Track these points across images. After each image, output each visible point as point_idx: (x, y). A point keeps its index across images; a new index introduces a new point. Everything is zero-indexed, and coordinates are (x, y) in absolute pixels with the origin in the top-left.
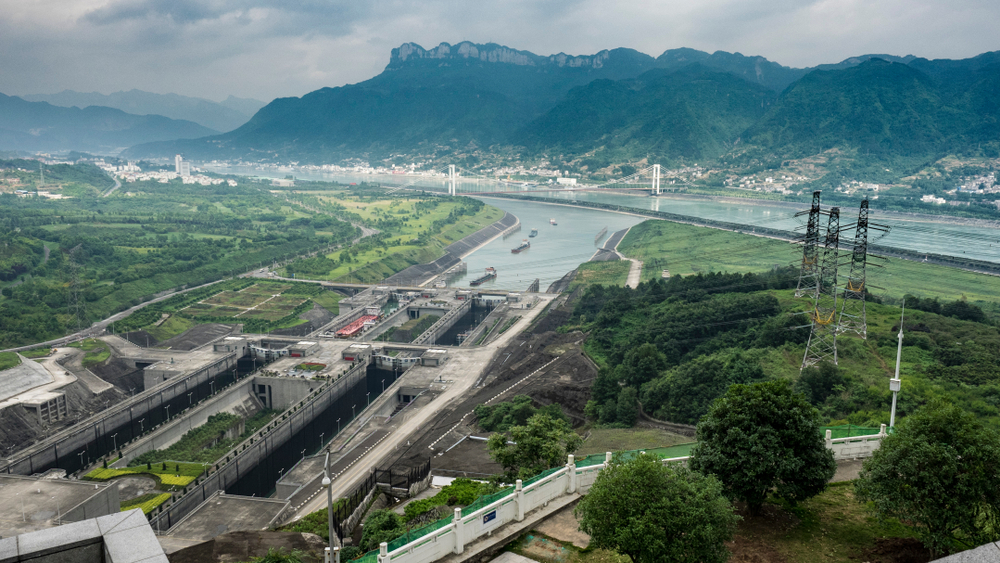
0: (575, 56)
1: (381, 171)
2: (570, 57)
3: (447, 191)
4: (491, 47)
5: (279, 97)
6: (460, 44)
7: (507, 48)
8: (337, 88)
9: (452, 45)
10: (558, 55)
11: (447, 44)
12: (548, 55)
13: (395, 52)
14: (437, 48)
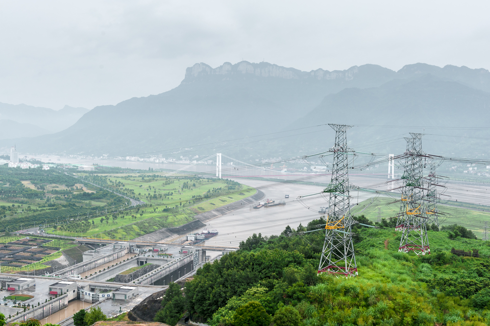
0: (331, 71)
1: (171, 161)
2: (327, 72)
3: (215, 174)
4: (264, 65)
5: (99, 106)
6: (239, 64)
7: (276, 66)
8: (143, 98)
9: (233, 64)
10: (317, 70)
11: (229, 64)
12: (309, 71)
13: (189, 70)
14: (221, 67)
